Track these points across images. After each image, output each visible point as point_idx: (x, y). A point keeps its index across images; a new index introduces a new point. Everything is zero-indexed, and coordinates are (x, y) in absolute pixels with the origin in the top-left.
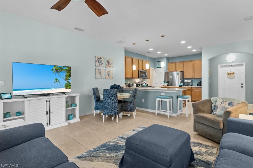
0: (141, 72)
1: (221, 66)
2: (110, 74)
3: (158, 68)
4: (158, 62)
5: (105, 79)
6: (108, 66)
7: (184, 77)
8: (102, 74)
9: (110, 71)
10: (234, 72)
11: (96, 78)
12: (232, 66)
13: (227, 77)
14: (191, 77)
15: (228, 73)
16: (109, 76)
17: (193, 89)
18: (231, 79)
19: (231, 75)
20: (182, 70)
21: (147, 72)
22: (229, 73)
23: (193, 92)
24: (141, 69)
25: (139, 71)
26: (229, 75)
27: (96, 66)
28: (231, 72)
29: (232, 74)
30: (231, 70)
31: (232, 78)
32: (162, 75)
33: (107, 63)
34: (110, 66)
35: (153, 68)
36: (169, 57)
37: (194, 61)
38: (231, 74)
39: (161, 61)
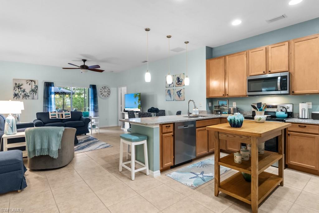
2: (181, 94)
5: (176, 100)
6: (178, 85)
8: (171, 95)
9: (181, 90)
11: (166, 100)
16: (179, 96)
21: (283, 77)
27: (166, 87)
33: (177, 81)
34: (181, 84)
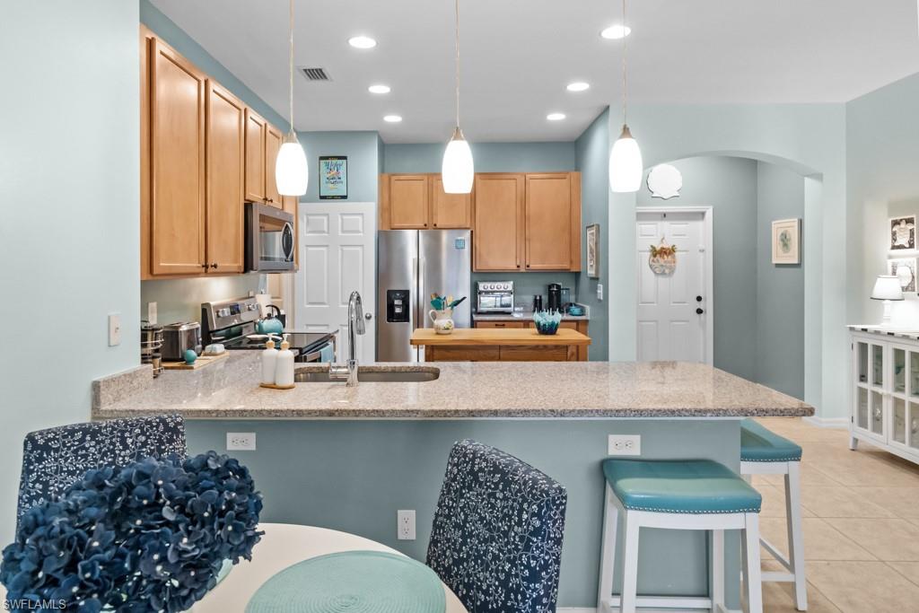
3: (322, 197)
4: (322, 158)
10: (673, 246)
12: (665, 215)
13: (651, 266)
15: (653, 248)
18: (663, 273)
19: (665, 257)
20: (466, 224)
22: (657, 248)
26: (658, 256)
28: (665, 246)
30: (663, 235)
31: (667, 271)
38: (663, 252)
39: (345, 158)
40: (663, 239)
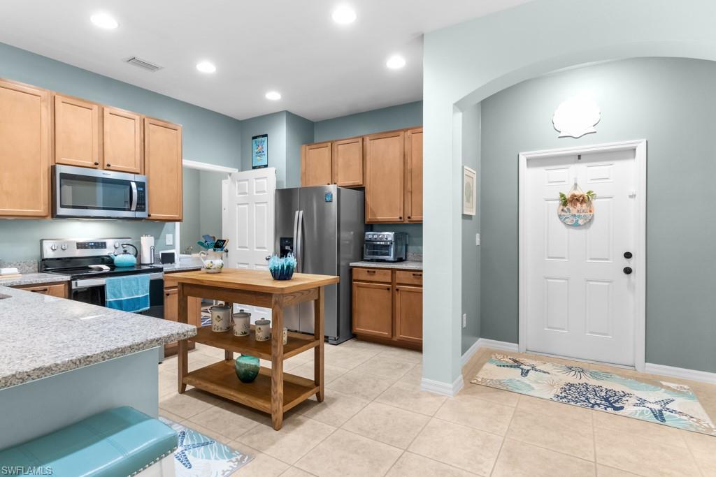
0: (63, 176)
1: (532, 162)
3: (254, 168)
4: (254, 138)
7: (369, 218)
10: (589, 193)
12: (579, 157)
13: (560, 217)
14: (395, 217)
15: (562, 195)
17: (397, 281)
18: (576, 225)
19: (579, 205)
20: (358, 181)
21: (141, 185)
22: (568, 196)
23: (398, 296)
24: (90, 163)
25: (53, 169)
26: (569, 206)
28: (577, 193)
29: (583, 201)
30: (576, 179)
31: (581, 222)
32: (265, 205)
35: (235, 171)
36: (315, 121)
37: (409, 132)
38: (575, 200)
39: (266, 135)
40: (576, 185)
